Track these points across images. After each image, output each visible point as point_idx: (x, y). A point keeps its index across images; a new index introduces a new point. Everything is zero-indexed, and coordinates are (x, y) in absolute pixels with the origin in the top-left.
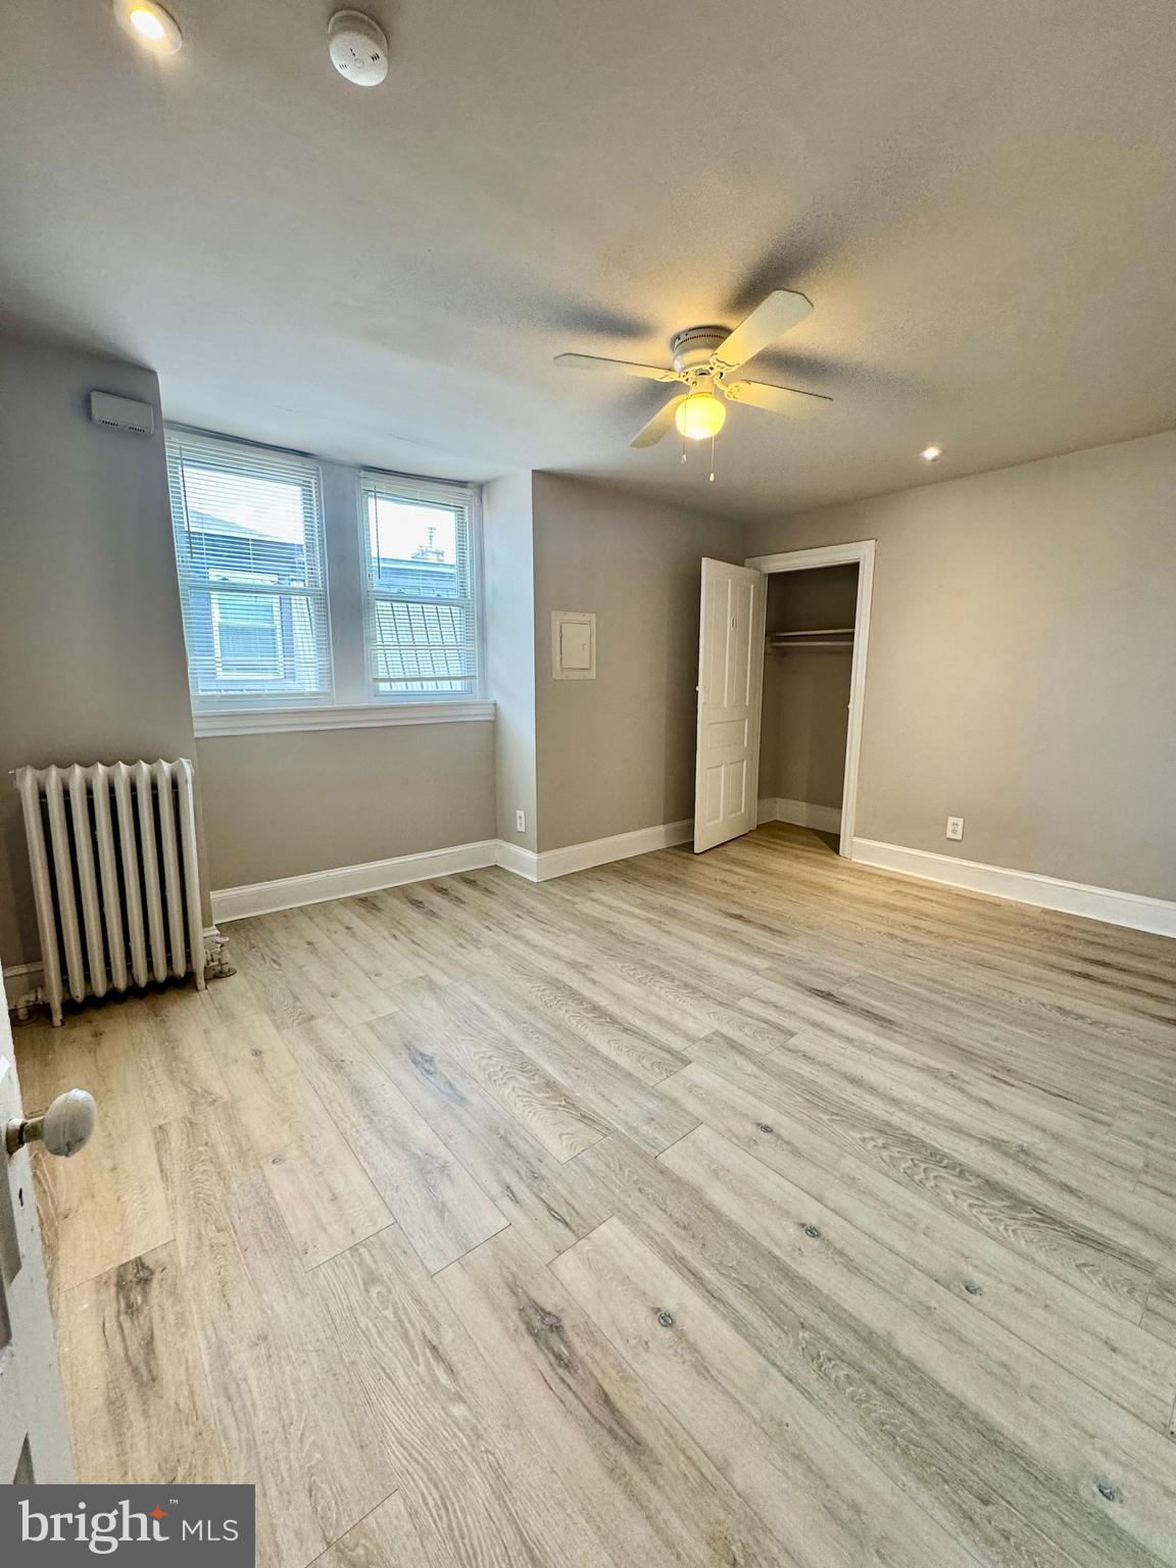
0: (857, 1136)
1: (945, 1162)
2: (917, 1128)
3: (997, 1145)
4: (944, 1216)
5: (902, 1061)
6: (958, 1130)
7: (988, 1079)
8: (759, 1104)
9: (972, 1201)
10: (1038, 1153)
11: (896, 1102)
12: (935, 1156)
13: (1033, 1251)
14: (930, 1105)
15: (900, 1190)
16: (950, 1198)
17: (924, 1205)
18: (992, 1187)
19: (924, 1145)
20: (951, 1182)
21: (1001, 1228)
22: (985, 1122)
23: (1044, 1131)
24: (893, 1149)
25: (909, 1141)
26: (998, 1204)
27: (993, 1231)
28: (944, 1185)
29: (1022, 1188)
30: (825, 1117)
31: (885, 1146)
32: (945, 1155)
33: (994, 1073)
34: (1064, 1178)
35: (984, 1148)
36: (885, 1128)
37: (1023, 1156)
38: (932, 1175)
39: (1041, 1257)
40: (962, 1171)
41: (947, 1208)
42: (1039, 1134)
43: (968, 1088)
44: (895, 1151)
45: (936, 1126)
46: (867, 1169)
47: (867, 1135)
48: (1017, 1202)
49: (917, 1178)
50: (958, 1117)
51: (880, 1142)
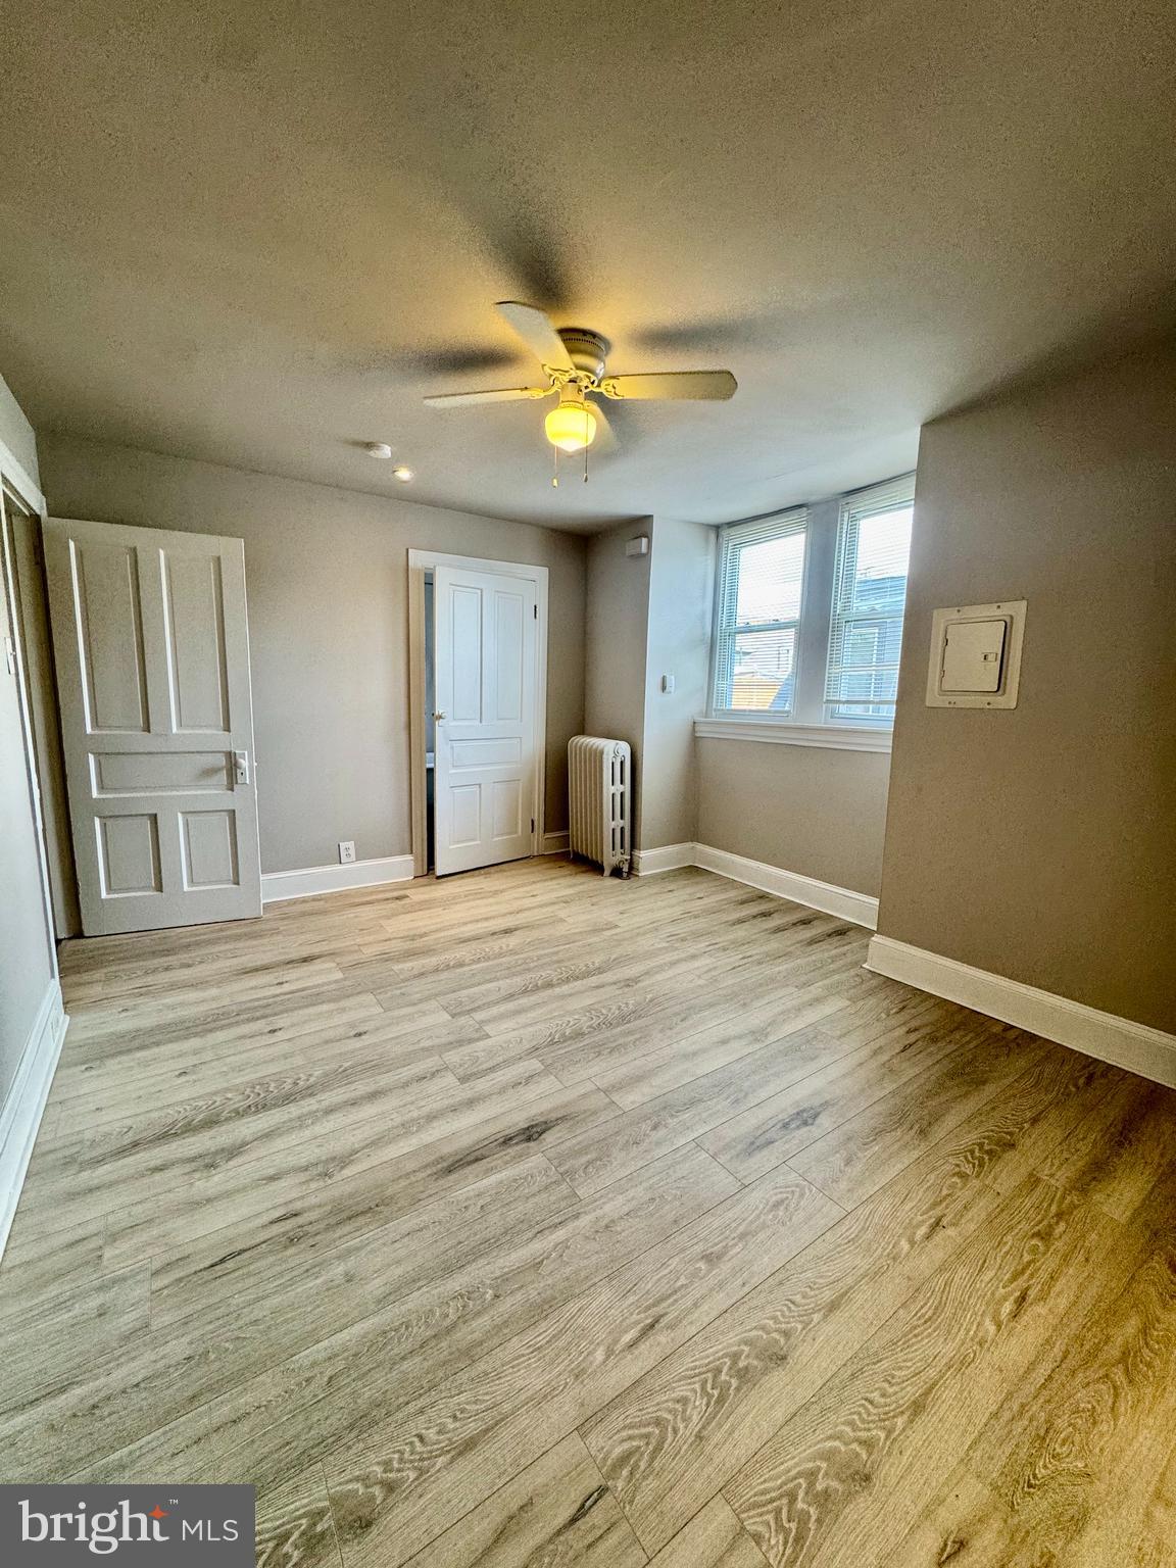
0: (316, 1073)
1: (253, 1109)
2: (294, 1110)
3: (233, 1151)
4: (225, 1085)
5: (373, 1143)
6: (268, 1135)
7: (298, 1206)
8: (385, 1037)
9: (217, 1104)
10: (197, 1175)
11: (329, 1111)
12: (262, 1107)
13: (162, 1113)
14: (307, 1133)
15: (259, 1075)
16: (229, 1095)
17: (238, 1081)
18: (211, 1123)
19: (275, 1106)
20: (239, 1102)
21: (188, 1107)
22: (258, 1159)
23: (209, 1200)
24: (290, 1086)
25: (288, 1099)
26: (201, 1117)
27: (192, 1102)
28: (241, 1097)
29: (192, 1139)
30: (346, 1065)
31: (296, 1084)
32: (257, 1112)
33: (300, 1220)
34: (168, 1174)
35: (239, 1141)
36: (310, 1092)
37: (208, 1163)
38: (252, 1095)
39: (155, 1115)
40: (239, 1114)
41: (227, 1090)
42: (211, 1192)
43: (303, 1177)
44: (287, 1086)
45: (284, 1122)
46: (289, 1067)
47: (312, 1080)
48: (190, 1129)
49: (258, 1087)
50: (279, 1143)
51: (301, 1083)
